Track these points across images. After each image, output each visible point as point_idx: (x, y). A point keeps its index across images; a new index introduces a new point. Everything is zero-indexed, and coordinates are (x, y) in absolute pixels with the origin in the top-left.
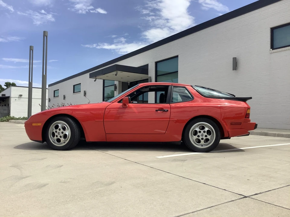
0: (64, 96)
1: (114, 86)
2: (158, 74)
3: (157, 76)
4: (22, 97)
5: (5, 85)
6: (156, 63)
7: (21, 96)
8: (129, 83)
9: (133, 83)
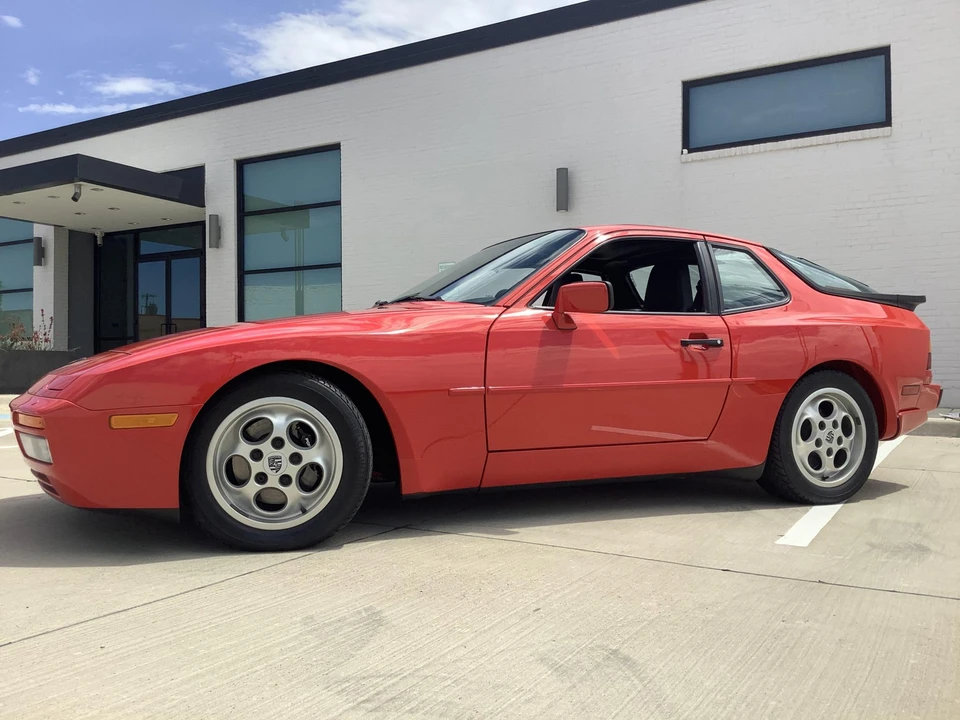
1: (32, 244)
2: (250, 206)
3: (242, 213)
6: (241, 165)
8: (99, 235)
9: (116, 237)
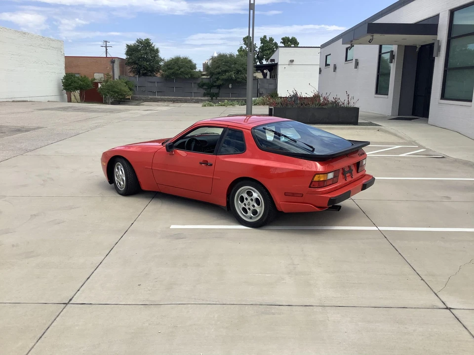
0: (335, 65)
1: (389, 54)
2: (453, 35)
3: (450, 38)
4: (294, 63)
5: (281, 42)
6: (452, 12)
7: (292, 61)
8: (418, 47)
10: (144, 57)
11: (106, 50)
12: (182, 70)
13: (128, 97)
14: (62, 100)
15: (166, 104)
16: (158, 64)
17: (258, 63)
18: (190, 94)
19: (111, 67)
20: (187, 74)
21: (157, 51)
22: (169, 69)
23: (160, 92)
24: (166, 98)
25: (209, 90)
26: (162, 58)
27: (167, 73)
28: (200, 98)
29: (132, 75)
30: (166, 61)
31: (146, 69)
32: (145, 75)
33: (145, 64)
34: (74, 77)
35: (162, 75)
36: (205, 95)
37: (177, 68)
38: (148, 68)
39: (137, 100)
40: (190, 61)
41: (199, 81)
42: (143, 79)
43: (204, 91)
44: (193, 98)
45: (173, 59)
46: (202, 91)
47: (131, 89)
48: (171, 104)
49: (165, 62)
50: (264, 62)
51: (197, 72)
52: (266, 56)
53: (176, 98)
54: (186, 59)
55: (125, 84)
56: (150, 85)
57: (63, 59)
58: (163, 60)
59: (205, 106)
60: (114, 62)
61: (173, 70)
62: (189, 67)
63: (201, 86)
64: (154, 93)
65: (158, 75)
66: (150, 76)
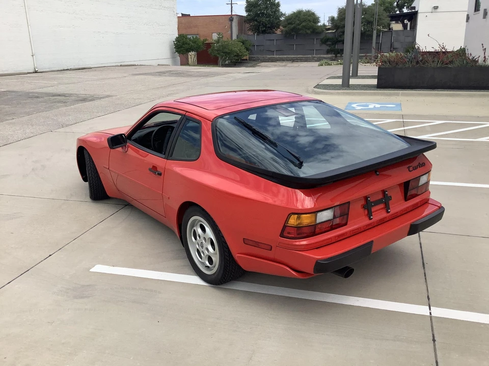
0: (485, 10)
4: (438, 10)
7: (436, 8)
10: (263, 13)
11: (232, 7)
12: (304, 24)
13: (245, 58)
14: (175, 64)
15: (284, 63)
16: (279, 19)
17: (398, 12)
18: (311, 51)
19: (229, 25)
20: (309, 29)
21: (278, 5)
22: (289, 24)
23: (280, 51)
24: (285, 58)
25: (333, 47)
26: (283, 12)
27: (286, 29)
28: (322, 56)
29: (250, 33)
30: (287, 15)
31: (265, 26)
32: (264, 32)
33: (264, 20)
34: (186, 39)
35: (282, 31)
36: (328, 52)
37: (298, 22)
38: (266, 25)
39: (254, 60)
40: (313, 14)
41: (322, 36)
42: (261, 36)
43: (328, 48)
44: (315, 55)
45: (294, 13)
46: (325, 48)
47: (247, 49)
48: (289, 64)
49: (286, 17)
50: (405, 10)
51: (321, 26)
52: (407, 3)
53: (296, 56)
54: (309, 11)
55: (242, 44)
56: (268, 43)
57: (176, 20)
58: (285, 15)
59: (322, 65)
60: (232, 20)
61: (294, 25)
62: (312, 20)
63: (325, 41)
64: (272, 52)
65: (278, 32)
66: (270, 33)
